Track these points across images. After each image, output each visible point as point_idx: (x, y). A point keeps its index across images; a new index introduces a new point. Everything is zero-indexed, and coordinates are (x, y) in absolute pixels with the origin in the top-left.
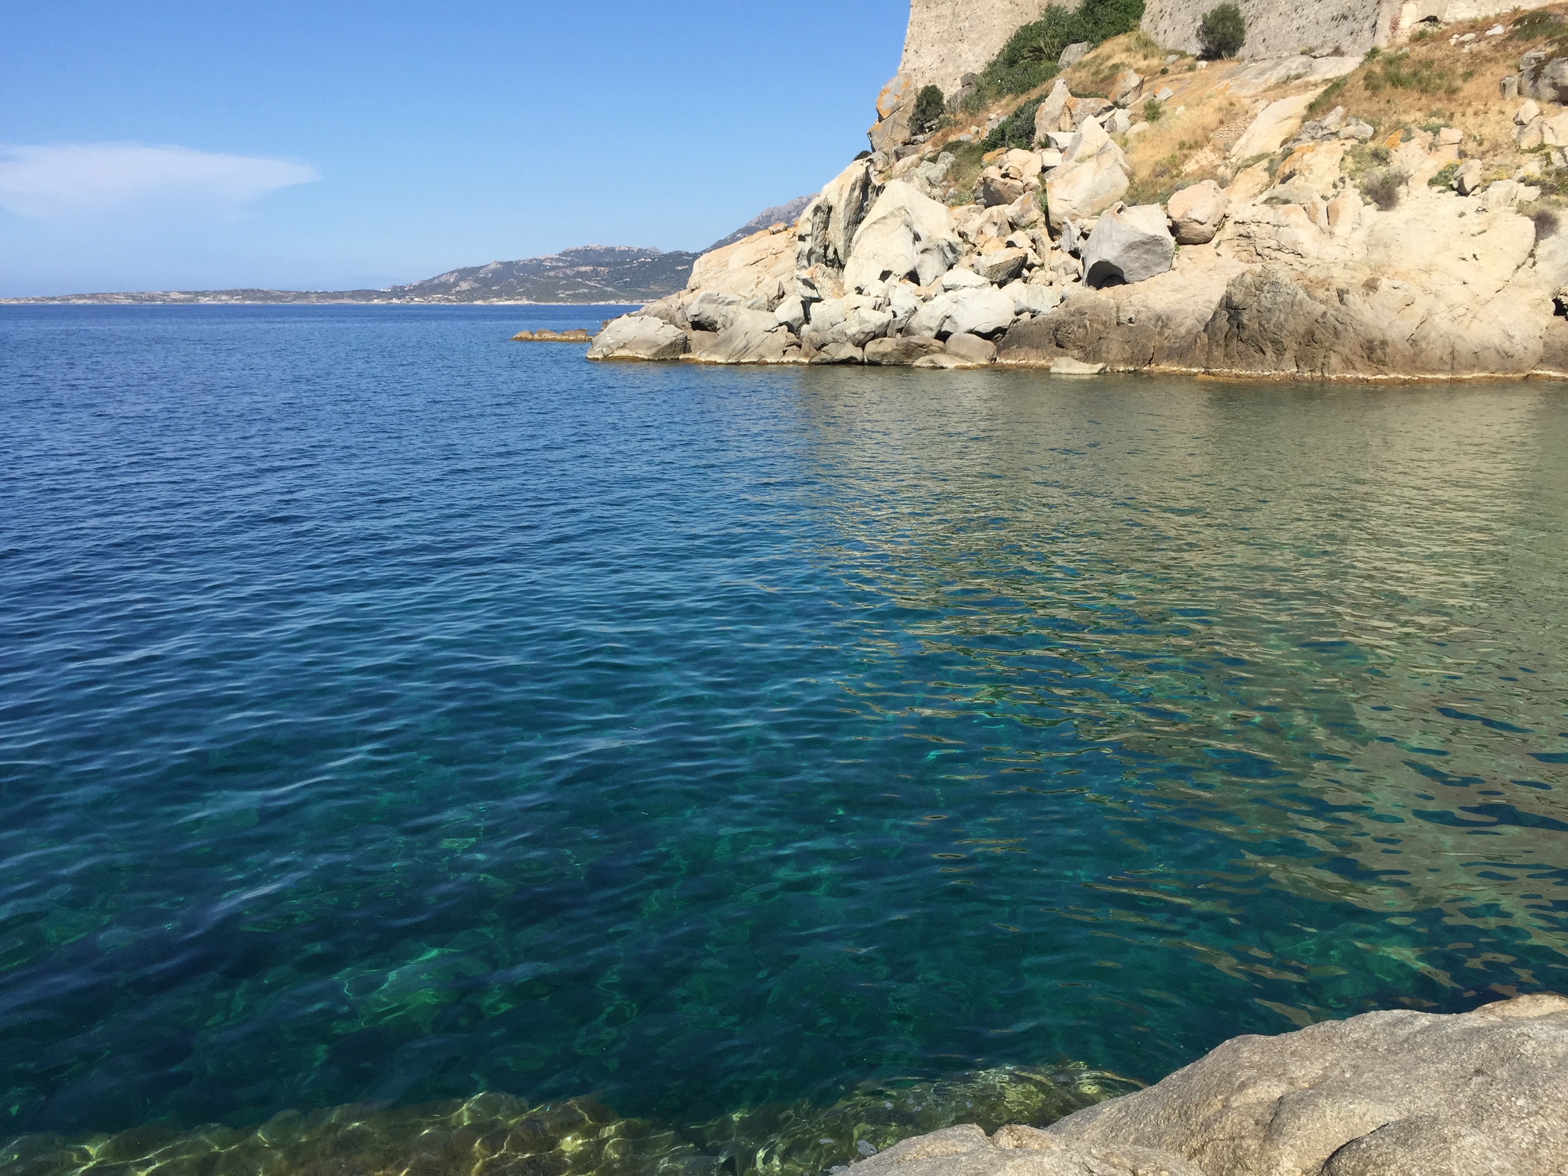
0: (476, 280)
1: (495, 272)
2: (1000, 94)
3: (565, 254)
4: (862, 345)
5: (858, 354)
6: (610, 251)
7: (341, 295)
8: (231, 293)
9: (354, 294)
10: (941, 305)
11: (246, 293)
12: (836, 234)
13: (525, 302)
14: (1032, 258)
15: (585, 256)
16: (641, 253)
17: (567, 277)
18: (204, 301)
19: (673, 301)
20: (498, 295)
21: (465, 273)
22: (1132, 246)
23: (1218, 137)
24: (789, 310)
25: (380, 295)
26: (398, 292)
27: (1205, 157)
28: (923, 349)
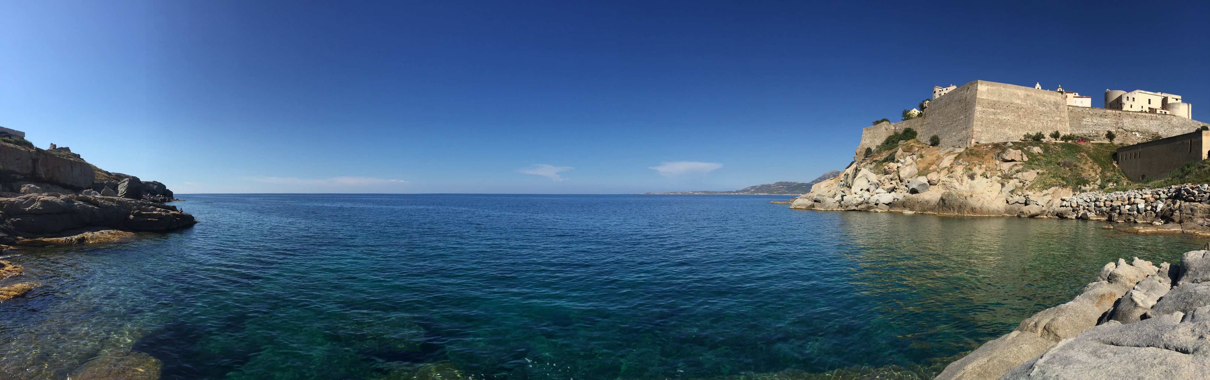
0: (755, 189)
1: (760, 187)
2: (885, 150)
3: (776, 183)
4: (857, 206)
5: (856, 208)
6: (787, 182)
7: (725, 192)
8: (702, 192)
9: (727, 192)
10: (876, 197)
11: (705, 192)
12: (850, 180)
13: (766, 194)
14: (897, 187)
15: (781, 183)
16: (794, 183)
17: (776, 188)
18: (696, 194)
19: (808, 195)
20: (760, 192)
21: (753, 187)
22: (920, 185)
23: (937, 162)
24: (838, 198)
25: (733, 192)
26: (737, 192)
27: (934, 167)
28: (872, 207)
